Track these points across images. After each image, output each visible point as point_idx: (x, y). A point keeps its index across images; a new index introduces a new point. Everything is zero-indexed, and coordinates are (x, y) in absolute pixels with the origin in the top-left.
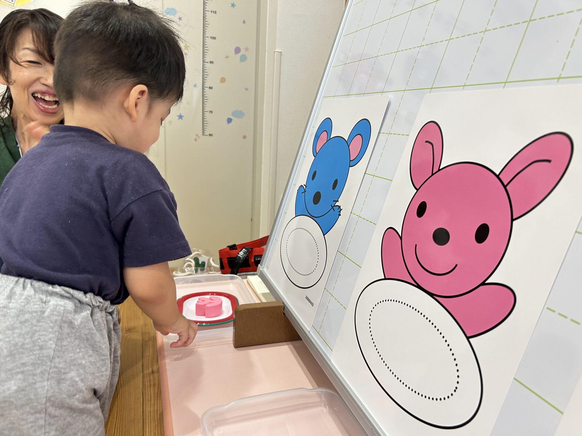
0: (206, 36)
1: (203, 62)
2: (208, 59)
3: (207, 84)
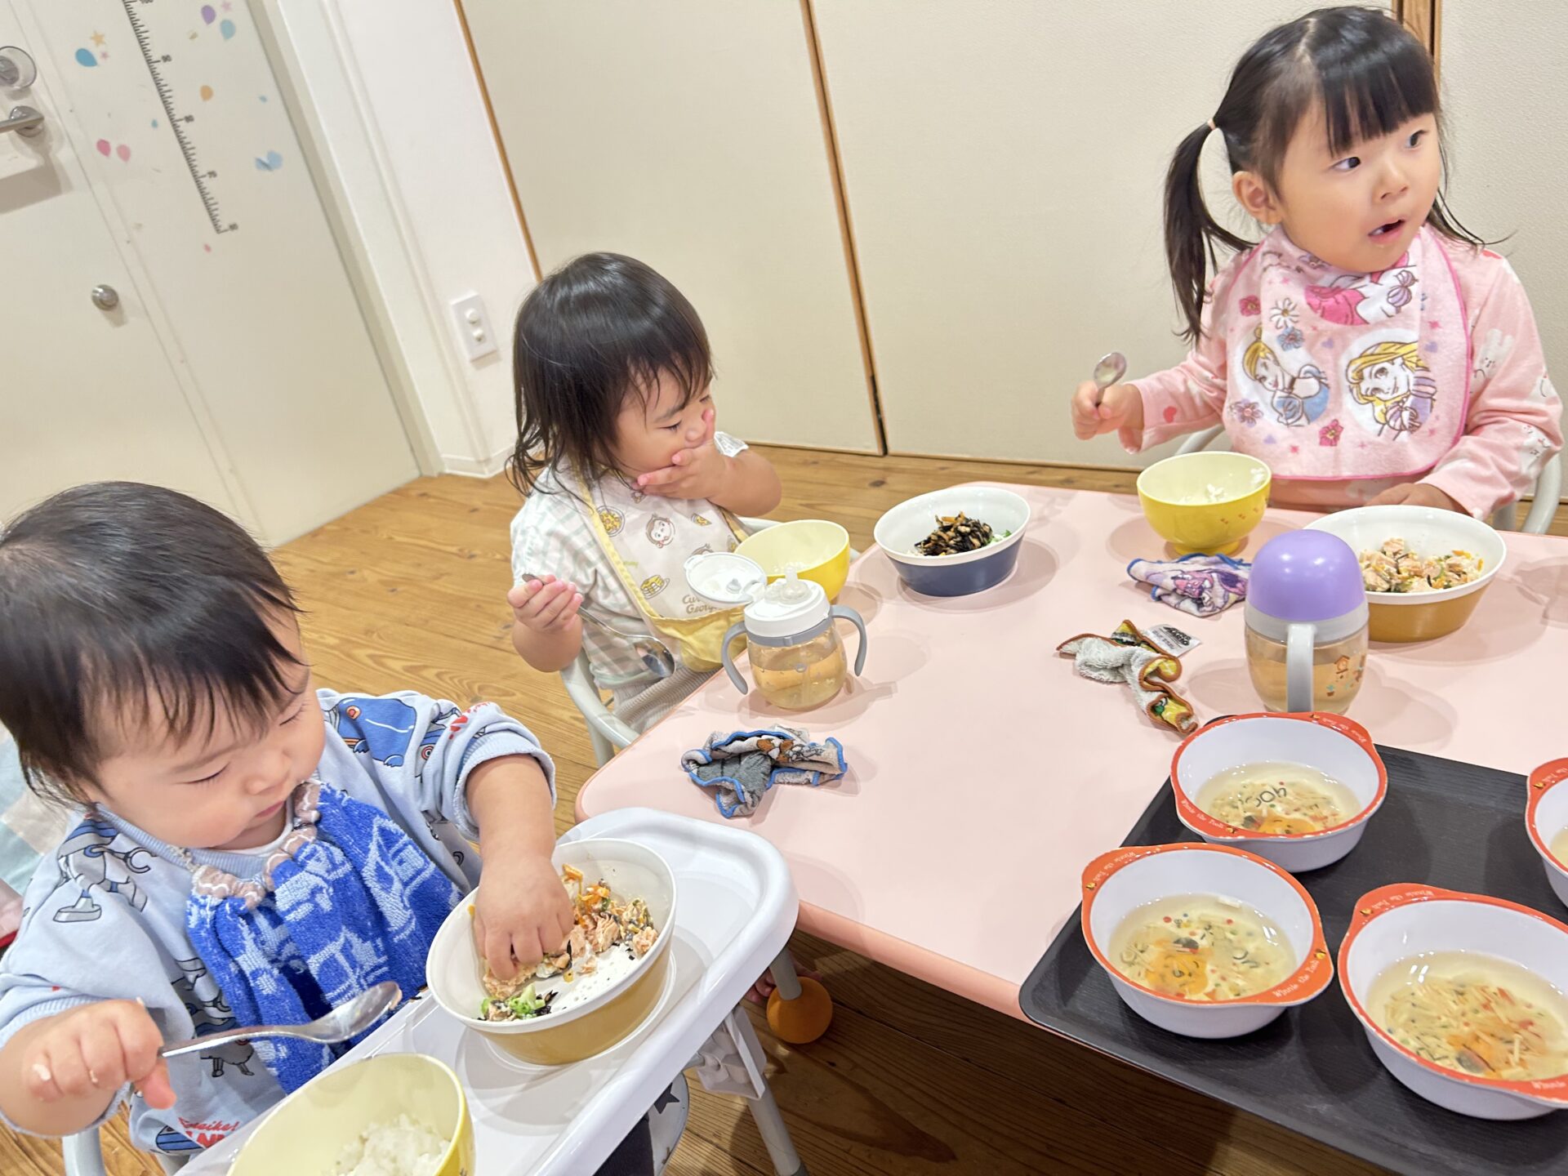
1: (149, 62)
2: (156, 55)
3: (179, 113)
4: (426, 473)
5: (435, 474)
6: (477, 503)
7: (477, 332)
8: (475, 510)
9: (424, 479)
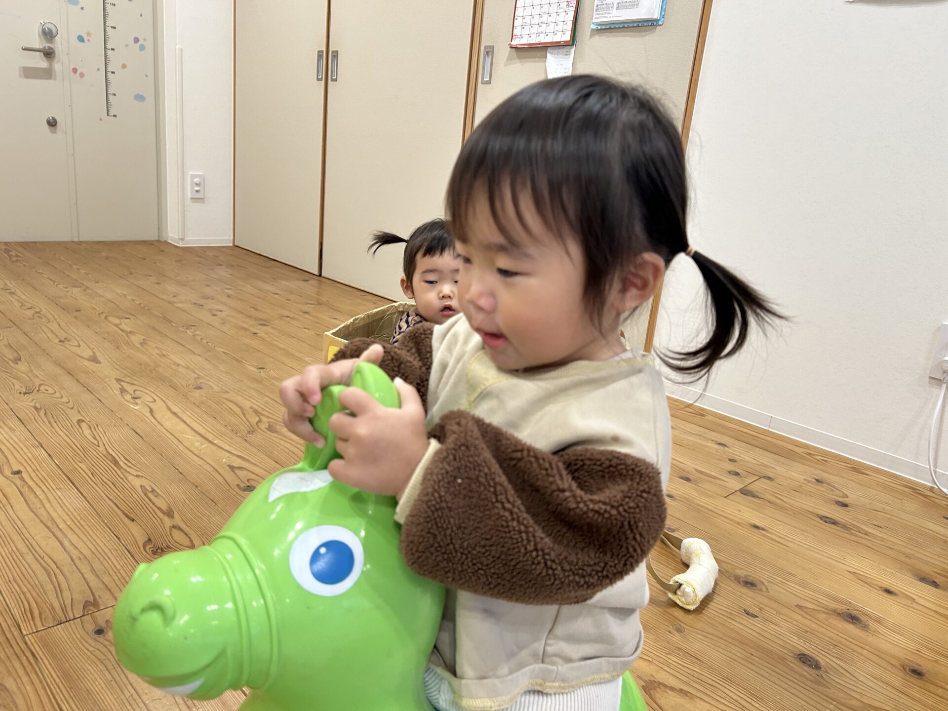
0: (107, 25)
1: (105, 48)
2: (109, 47)
3: (110, 69)
4: (160, 239)
5: (163, 241)
7: (197, 188)
9: (158, 241)
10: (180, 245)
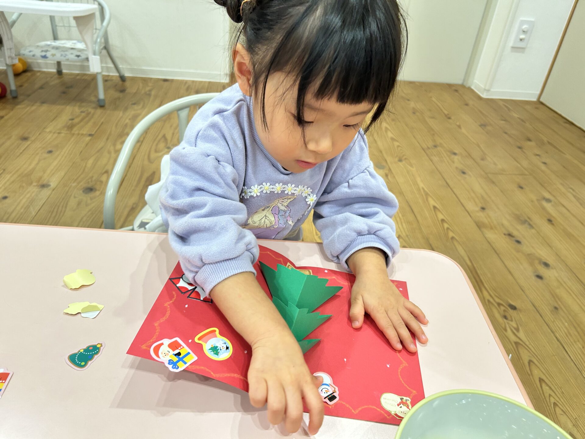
4: (465, 84)
5: (467, 86)
6: (471, 103)
7: (522, 36)
8: (467, 105)
9: (463, 86)
10: (484, 96)
